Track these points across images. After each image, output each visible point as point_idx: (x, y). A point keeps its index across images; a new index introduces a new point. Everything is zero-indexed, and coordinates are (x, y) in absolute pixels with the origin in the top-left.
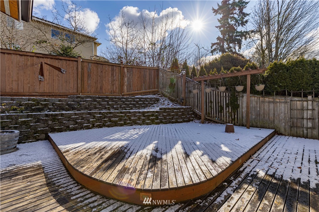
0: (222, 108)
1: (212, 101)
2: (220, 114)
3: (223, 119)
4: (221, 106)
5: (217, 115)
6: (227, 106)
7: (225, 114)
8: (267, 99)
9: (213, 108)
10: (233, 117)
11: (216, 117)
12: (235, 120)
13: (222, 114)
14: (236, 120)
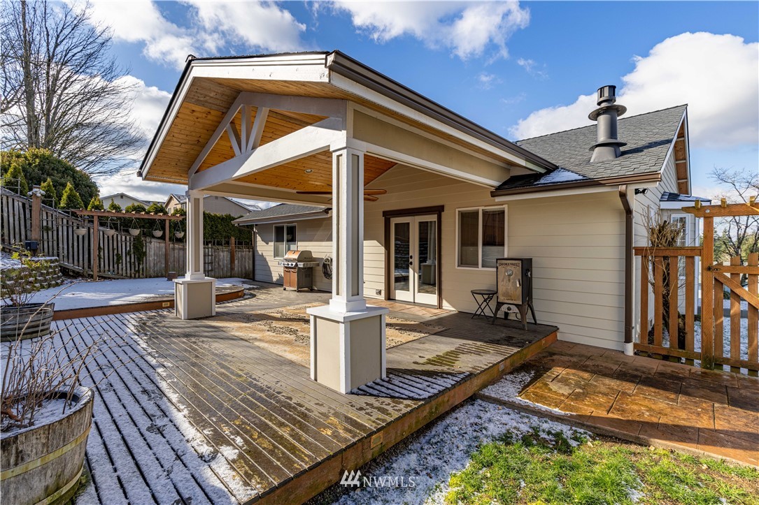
0: (119, 257)
1: (102, 247)
2: (116, 266)
3: (120, 272)
4: (118, 255)
5: (111, 267)
6: (128, 253)
7: (124, 265)
8: (176, 246)
9: (102, 257)
10: (137, 269)
11: (109, 271)
12: (139, 273)
13: (120, 265)
14: (141, 272)
